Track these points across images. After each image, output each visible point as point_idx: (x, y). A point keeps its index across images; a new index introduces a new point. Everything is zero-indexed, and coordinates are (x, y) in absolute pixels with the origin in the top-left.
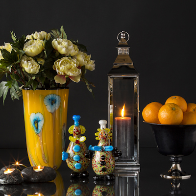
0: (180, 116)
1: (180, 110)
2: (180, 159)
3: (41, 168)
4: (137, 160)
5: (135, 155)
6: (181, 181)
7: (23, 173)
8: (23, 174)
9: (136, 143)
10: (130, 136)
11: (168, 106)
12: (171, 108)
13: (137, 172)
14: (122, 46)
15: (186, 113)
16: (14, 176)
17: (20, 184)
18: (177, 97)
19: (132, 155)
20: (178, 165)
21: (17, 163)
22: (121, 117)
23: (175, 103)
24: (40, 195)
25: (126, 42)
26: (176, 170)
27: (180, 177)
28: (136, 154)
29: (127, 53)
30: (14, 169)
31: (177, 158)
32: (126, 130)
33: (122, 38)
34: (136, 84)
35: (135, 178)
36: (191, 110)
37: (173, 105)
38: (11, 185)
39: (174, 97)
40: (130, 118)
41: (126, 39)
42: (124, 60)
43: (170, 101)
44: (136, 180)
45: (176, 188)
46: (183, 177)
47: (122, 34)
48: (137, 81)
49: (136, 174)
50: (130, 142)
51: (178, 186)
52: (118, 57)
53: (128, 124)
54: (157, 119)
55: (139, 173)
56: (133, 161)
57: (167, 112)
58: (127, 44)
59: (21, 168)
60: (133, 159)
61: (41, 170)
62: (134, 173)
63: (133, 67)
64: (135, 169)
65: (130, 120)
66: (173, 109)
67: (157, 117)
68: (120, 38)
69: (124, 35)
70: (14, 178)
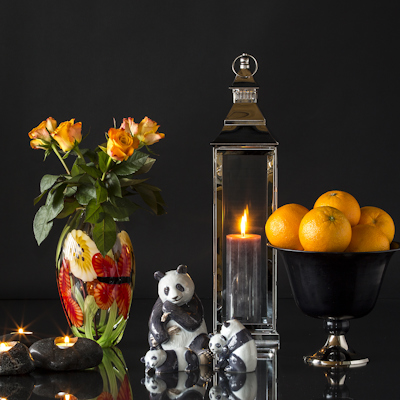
0: (345, 234)
1: (346, 220)
2: (344, 325)
3: (71, 342)
4: (274, 324)
5: (268, 314)
6: (347, 370)
7: (32, 351)
8: (33, 354)
9: (270, 289)
10: (258, 274)
11: (319, 213)
12: (326, 216)
13: (273, 350)
14: (242, 84)
15: (358, 229)
16: (14, 356)
17: (27, 375)
18: (340, 194)
19: (264, 314)
20: (342, 338)
21: (21, 331)
22: (239, 233)
23: (335, 205)
24: (67, 397)
25: (250, 77)
26: (337, 348)
27: (344, 363)
28: (272, 312)
29: (254, 99)
30: (14, 343)
31: (340, 322)
32: (250, 261)
33: (242, 67)
34: (272, 164)
35: (268, 363)
36: (370, 220)
37: (330, 210)
38: (8, 376)
39: (332, 193)
40: (259, 237)
41: (251, 69)
42: (246, 115)
43: (325, 201)
44: (270, 367)
45: (337, 385)
46: (353, 362)
47: (242, 60)
48: (275, 158)
49: (271, 355)
50: (258, 287)
51: (342, 382)
52: (233, 109)
53: (255, 249)
54: (297, 240)
55: (278, 352)
56: (265, 327)
57: (318, 225)
58: (252, 80)
59: (28, 341)
60: (265, 322)
61: (72, 345)
62: (267, 352)
63: (266, 130)
64: (268, 343)
65: (258, 241)
66: (331, 217)
67: (297, 236)
68: (238, 68)
69: (248, 61)
70: (13, 361)
